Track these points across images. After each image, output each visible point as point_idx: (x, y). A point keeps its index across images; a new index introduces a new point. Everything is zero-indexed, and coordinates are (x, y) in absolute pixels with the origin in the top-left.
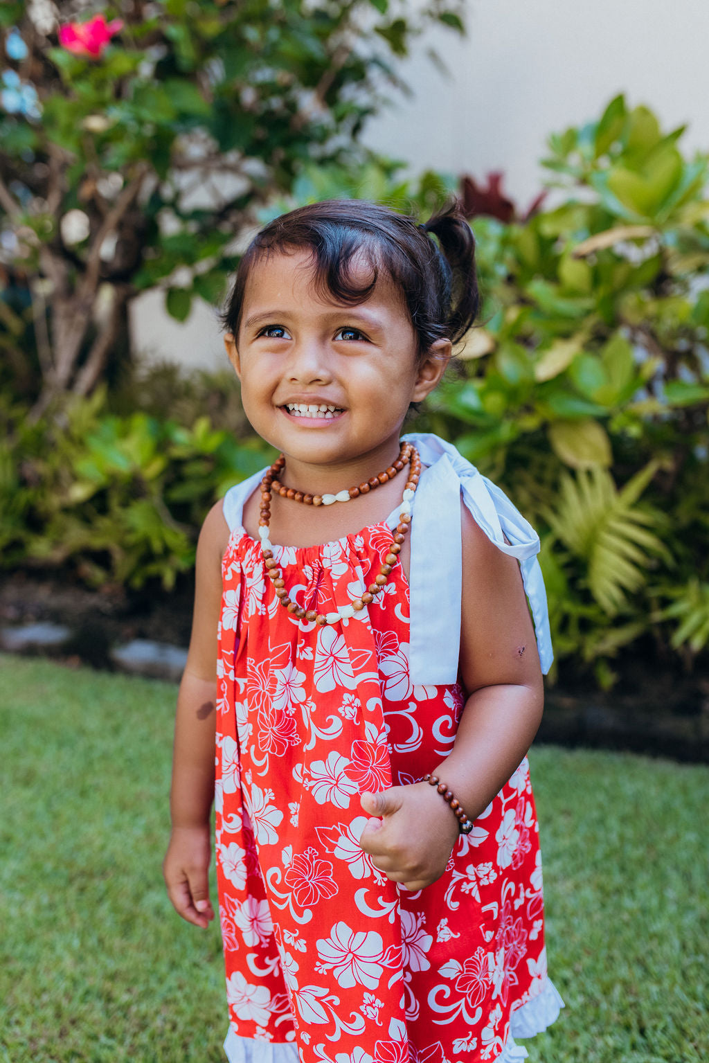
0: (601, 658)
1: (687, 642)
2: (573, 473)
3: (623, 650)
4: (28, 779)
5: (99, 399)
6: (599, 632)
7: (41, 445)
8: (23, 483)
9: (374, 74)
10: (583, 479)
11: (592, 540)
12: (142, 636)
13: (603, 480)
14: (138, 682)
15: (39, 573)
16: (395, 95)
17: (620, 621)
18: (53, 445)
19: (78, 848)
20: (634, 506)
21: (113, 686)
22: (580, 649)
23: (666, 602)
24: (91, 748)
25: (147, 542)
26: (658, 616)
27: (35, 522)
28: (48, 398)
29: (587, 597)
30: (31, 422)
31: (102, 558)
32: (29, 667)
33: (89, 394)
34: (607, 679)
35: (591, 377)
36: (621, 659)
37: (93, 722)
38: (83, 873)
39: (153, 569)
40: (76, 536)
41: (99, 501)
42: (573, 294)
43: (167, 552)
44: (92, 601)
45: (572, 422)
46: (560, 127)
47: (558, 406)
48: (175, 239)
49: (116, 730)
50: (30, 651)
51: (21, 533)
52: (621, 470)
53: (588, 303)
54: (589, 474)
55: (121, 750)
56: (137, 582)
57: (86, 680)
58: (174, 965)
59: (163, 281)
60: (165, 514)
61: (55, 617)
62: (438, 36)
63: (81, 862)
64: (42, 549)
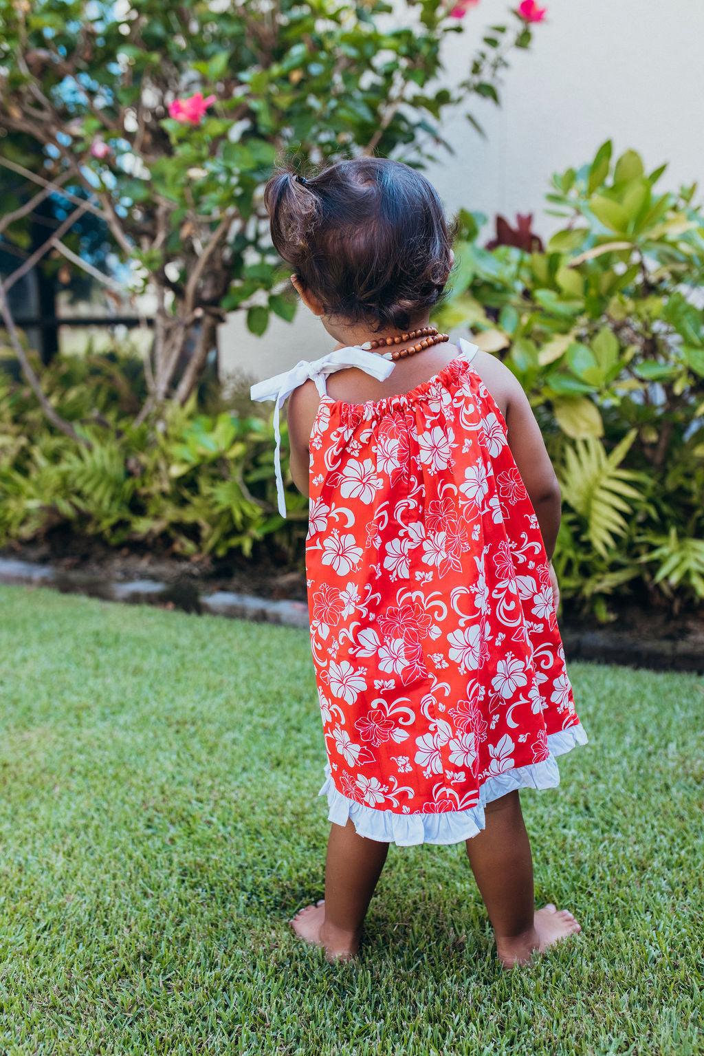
0: (601, 595)
1: (666, 578)
2: (573, 443)
3: (616, 589)
4: (137, 671)
5: (191, 404)
6: (599, 576)
7: (144, 443)
8: (129, 474)
9: (421, 135)
10: (580, 447)
11: (590, 497)
12: (223, 589)
13: (597, 447)
14: (219, 619)
15: (139, 547)
16: (440, 152)
17: (615, 567)
18: (154, 443)
19: (175, 709)
20: (623, 465)
21: (201, 623)
22: (579, 589)
23: (652, 548)
24: (183, 657)
25: (228, 512)
26: (644, 558)
27: (137, 506)
28: (149, 407)
29: (588, 546)
30: (134, 427)
31: (193, 532)
32: (134, 610)
33: (183, 403)
34: (604, 614)
35: (583, 363)
36: (614, 599)
37: (184, 641)
38: (178, 723)
39: (234, 542)
40: (171, 513)
41: (189, 482)
42: (570, 298)
43: (247, 521)
44: (185, 566)
45: (569, 400)
46: (561, 170)
47: (557, 386)
48: (254, 267)
49: (203, 647)
50: (135, 599)
51: (127, 515)
52: (611, 439)
53: (580, 305)
54: (585, 443)
55: (207, 658)
56: (221, 552)
57: (180, 618)
58: (244, 769)
59: (246, 304)
60: (245, 490)
61: (154, 578)
62: (474, 103)
63: (178, 716)
64: (143, 526)
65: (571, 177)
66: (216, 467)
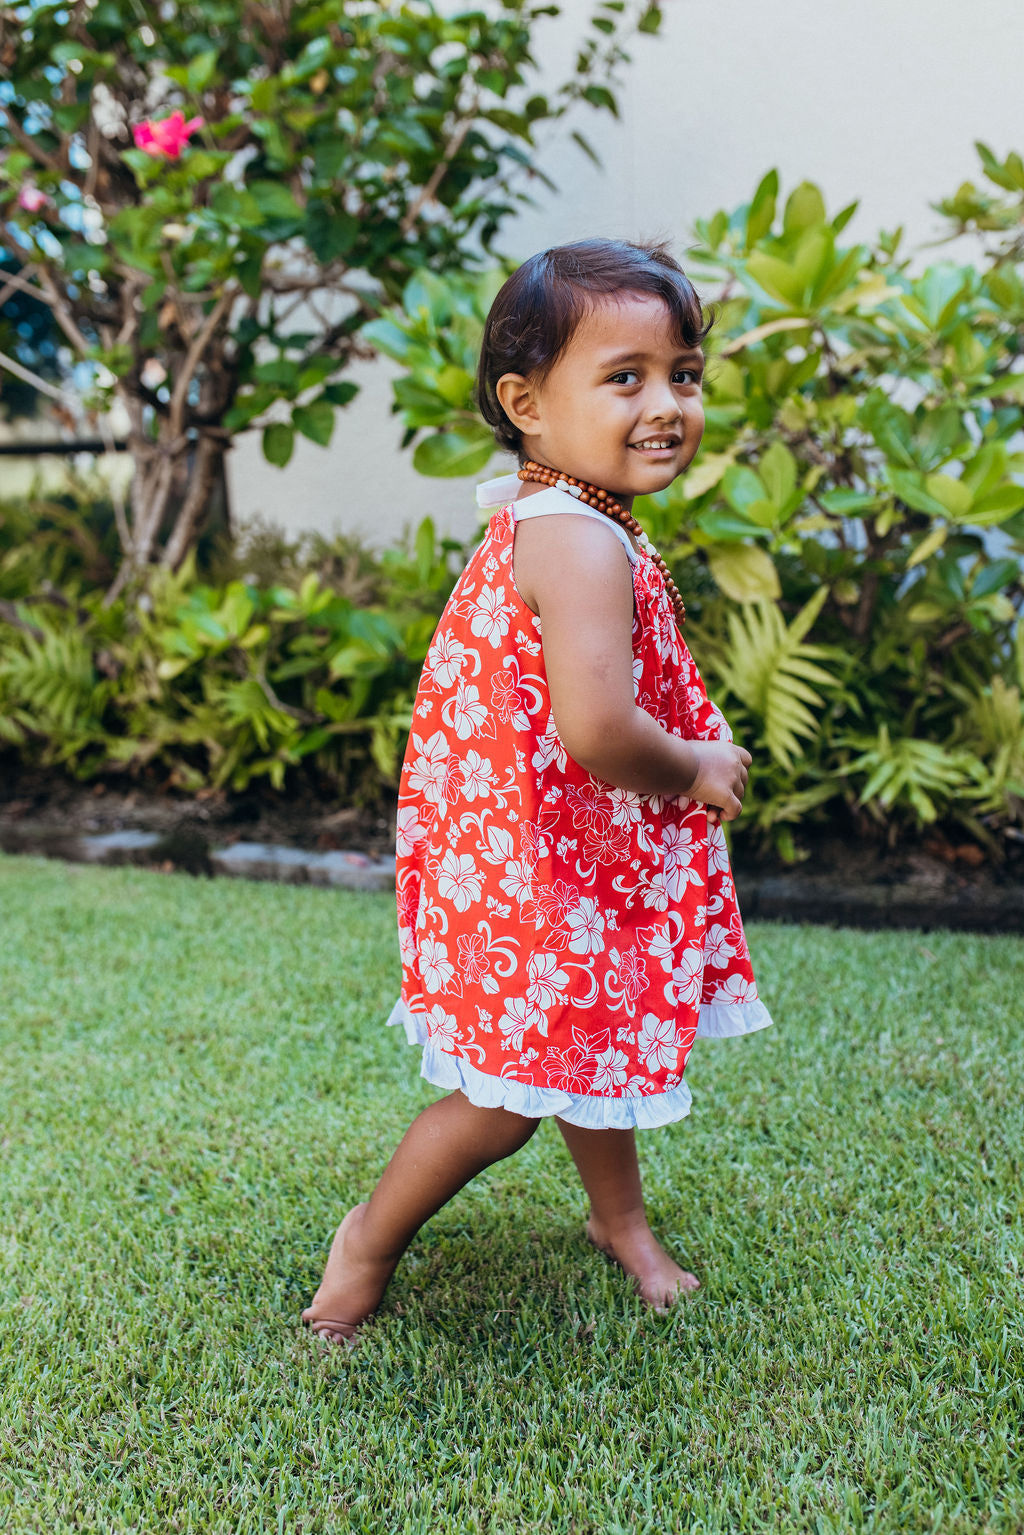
0: (784, 825)
1: (876, 797)
2: (739, 609)
3: (807, 816)
4: (120, 965)
5: (188, 569)
6: (781, 798)
7: (121, 629)
8: (100, 675)
9: (507, 166)
10: (749, 614)
11: (765, 687)
12: (245, 839)
13: (772, 613)
14: (239, 882)
15: (119, 781)
16: (535, 188)
17: (804, 784)
18: (136, 628)
19: (177, 1018)
20: (810, 638)
21: (213, 890)
22: (754, 818)
23: (855, 755)
24: (188, 940)
25: (248, 725)
26: (845, 770)
27: (115, 721)
28: (125, 576)
29: (763, 756)
30: (105, 605)
31: (197, 756)
32: (116, 874)
33: (176, 569)
34: (790, 852)
35: (746, 493)
36: (804, 829)
37: (190, 917)
38: (181, 1038)
39: (258, 769)
40: (165, 730)
41: (189, 685)
42: (725, 400)
43: (275, 739)
44: (188, 807)
45: (731, 547)
46: (708, 215)
47: (710, 529)
48: (269, 366)
49: (217, 925)
50: (115, 858)
51: (100, 736)
52: (792, 600)
53: (738, 410)
54: (756, 608)
55: (222, 940)
56: (240, 784)
57: (183, 883)
58: (278, 1101)
59: (259, 421)
60: (270, 693)
61: (144, 827)
62: (583, 115)
63: (181, 1029)
64: (125, 751)
65: (722, 223)
66: (227, 661)
